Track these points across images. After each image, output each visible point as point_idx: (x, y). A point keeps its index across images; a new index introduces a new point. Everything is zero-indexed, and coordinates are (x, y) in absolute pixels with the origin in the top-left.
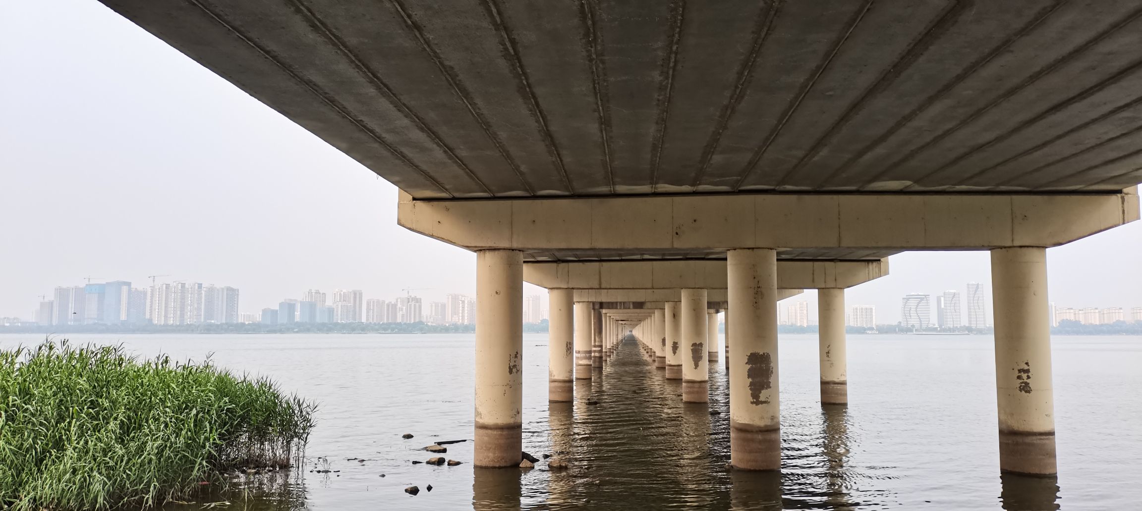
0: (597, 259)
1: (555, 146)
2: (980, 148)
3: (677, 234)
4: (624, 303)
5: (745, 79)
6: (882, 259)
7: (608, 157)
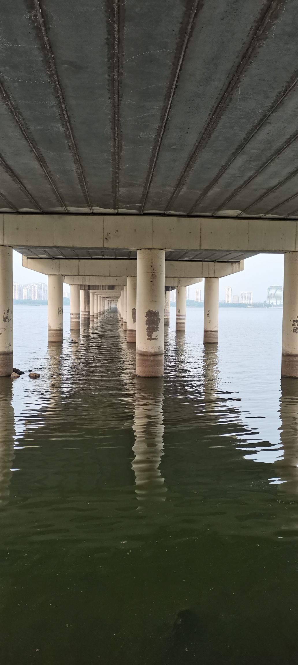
0: (76, 257)
1: (15, 176)
2: (271, 190)
3: (106, 239)
4: (103, 286)
5: (118, 133)
6: (241, 261)
7: (53, 186)
